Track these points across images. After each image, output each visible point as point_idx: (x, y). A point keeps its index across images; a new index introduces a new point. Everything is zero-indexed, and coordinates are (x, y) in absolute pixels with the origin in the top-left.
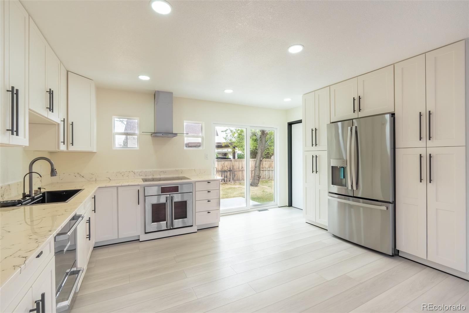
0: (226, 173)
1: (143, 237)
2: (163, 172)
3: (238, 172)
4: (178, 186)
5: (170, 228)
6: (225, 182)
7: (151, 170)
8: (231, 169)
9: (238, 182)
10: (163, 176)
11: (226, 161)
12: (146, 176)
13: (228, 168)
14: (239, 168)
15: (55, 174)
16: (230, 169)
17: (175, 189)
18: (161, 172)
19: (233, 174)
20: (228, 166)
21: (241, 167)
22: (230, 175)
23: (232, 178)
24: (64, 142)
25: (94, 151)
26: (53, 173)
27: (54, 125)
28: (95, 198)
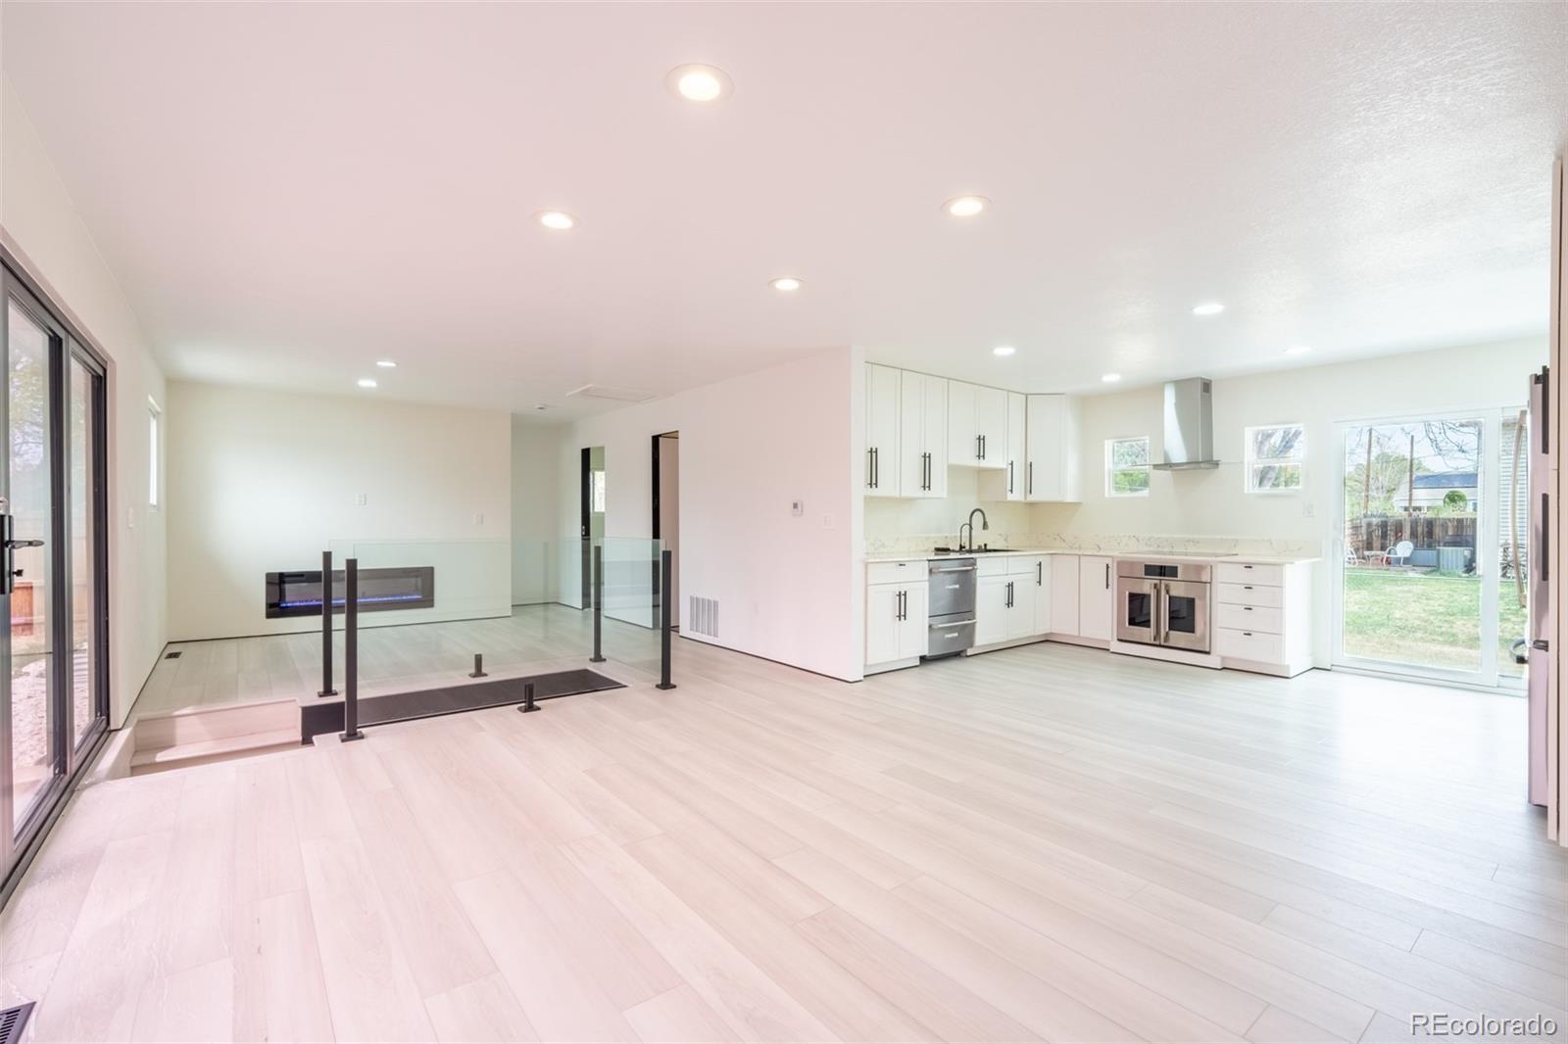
1: (1116, 647)
4: (1177, 567)
5: (1158, 644)
15: (985, 529)
24: (1012, 491)
25: (1069, 501)
26: (985, 526)
27: (1002, 470)
28: (1040, 565)
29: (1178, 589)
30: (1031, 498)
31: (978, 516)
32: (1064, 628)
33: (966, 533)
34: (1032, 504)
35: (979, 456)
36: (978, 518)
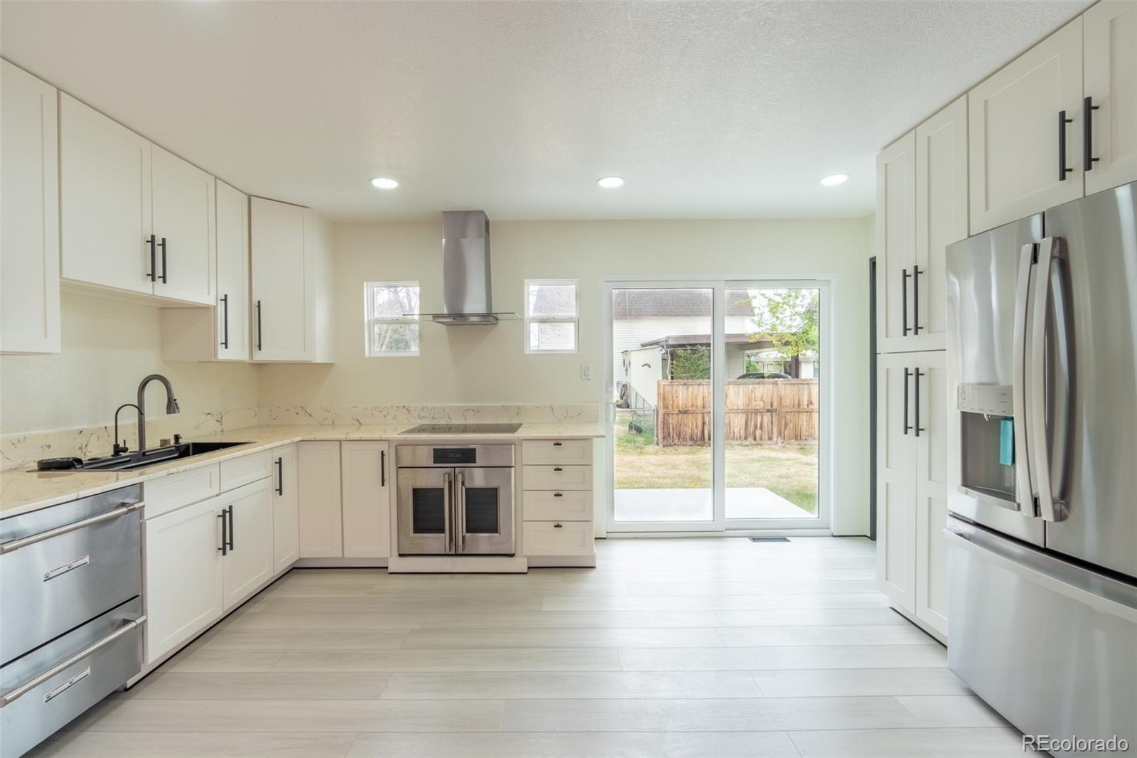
0: (759, 418)
1: (396, 564)
2: (473, 410)
3: (796, 414)
4: (475, 449)
5: (454, 553)
6: (755, 439)
7: (446, 405)
8: (775, 407)
9: (796, 443)
10: (471, 421)
11: (759, 384)
12: (433, 418)
13: (764, 402)
14: (799, 405)
15: (174, 408)
16: (772, 406)
17: (466, 456)
18: (469, 410)
19: (780, 420)
20: (765, 398)
21: (805, 403)
22: (772, 423)
23: (778, 430)
24: (226, 344)
25: (317, 362)
26: (172, 406)
27: (205, 309)
28: (280, 462)
29: (478, 478)
30: (259, 357)
31: (155, 389)
32: (321, 549)
33: (129, 419)
34: (260, 366)
35: (153, 276)
36: (155, 394)
